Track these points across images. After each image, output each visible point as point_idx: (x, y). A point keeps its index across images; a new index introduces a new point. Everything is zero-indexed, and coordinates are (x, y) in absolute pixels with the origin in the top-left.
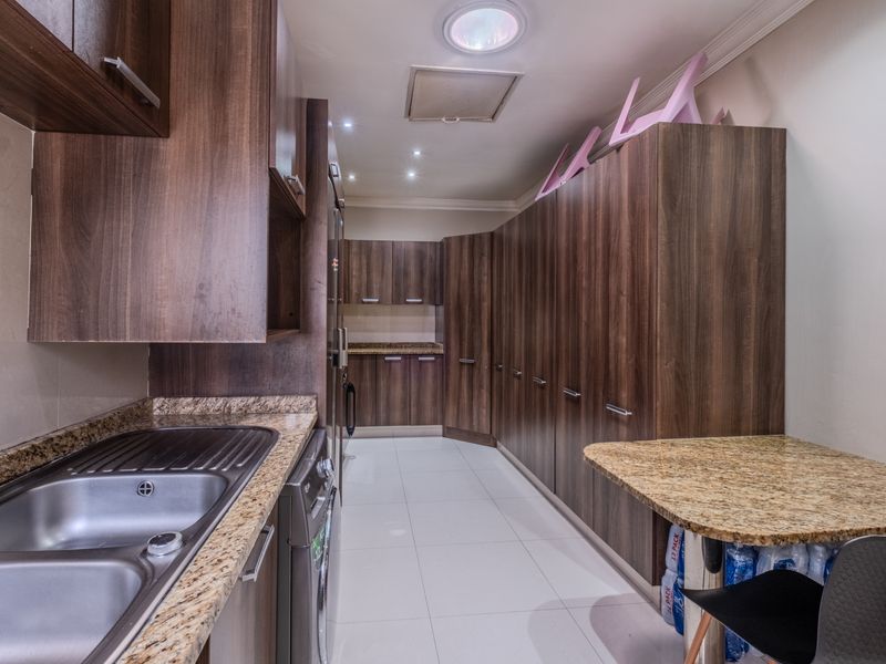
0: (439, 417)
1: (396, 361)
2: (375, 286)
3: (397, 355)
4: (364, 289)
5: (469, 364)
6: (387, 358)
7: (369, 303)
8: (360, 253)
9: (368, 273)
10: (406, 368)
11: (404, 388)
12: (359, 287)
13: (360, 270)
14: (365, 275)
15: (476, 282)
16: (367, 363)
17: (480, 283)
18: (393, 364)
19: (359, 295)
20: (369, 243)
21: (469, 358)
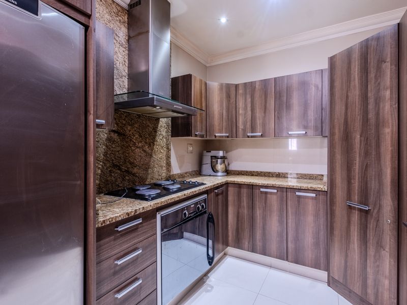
0: (322, 261)
1: (271, 193)
2: (259, 122)
3: (273, 187)
4: (249, 124)
5: (361, 210)
6: (262, 190)
7: (252, 137)
8: (245, 94)
9: (253, 110)
10: (283, 202)
11: (280, 222)
12: (245, 124)
13: (245, 108)
14: (249, 113)
15: (371, 101)
16: (244, 191)
17: (378, 100)
18: (269, 196)
19: (244, 130)
20: (252, 84)
21: (361, 203)
